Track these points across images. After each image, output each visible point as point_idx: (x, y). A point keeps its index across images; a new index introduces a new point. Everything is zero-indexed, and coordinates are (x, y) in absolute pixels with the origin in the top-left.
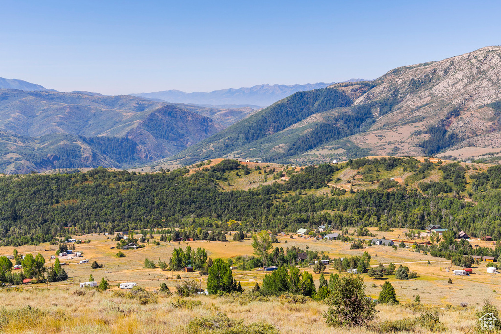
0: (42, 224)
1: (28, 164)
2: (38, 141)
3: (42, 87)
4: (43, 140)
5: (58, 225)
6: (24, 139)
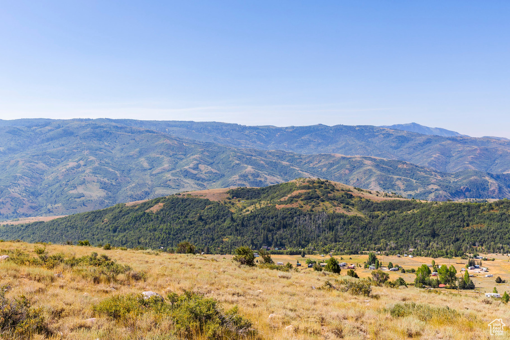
0: (455, 242)
1: (445, 193)
2: (453, 176)
3: (458, 133)
4: (457, 175)
5: (468, 243)
6: (443, 174)
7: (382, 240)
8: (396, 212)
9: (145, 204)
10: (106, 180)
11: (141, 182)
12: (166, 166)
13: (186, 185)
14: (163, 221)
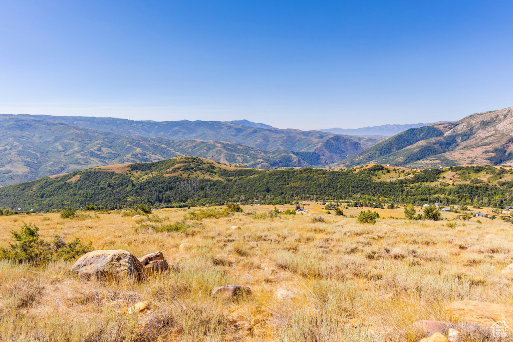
0: (281, 194)
5: (289, 195)
7: (236, 195)
8: (243, 177)
9: (65, 176)
10: (29, 159)
11: (57, 160)
12: (76, 149)
13: (92, 162)
14: (80, 188)
